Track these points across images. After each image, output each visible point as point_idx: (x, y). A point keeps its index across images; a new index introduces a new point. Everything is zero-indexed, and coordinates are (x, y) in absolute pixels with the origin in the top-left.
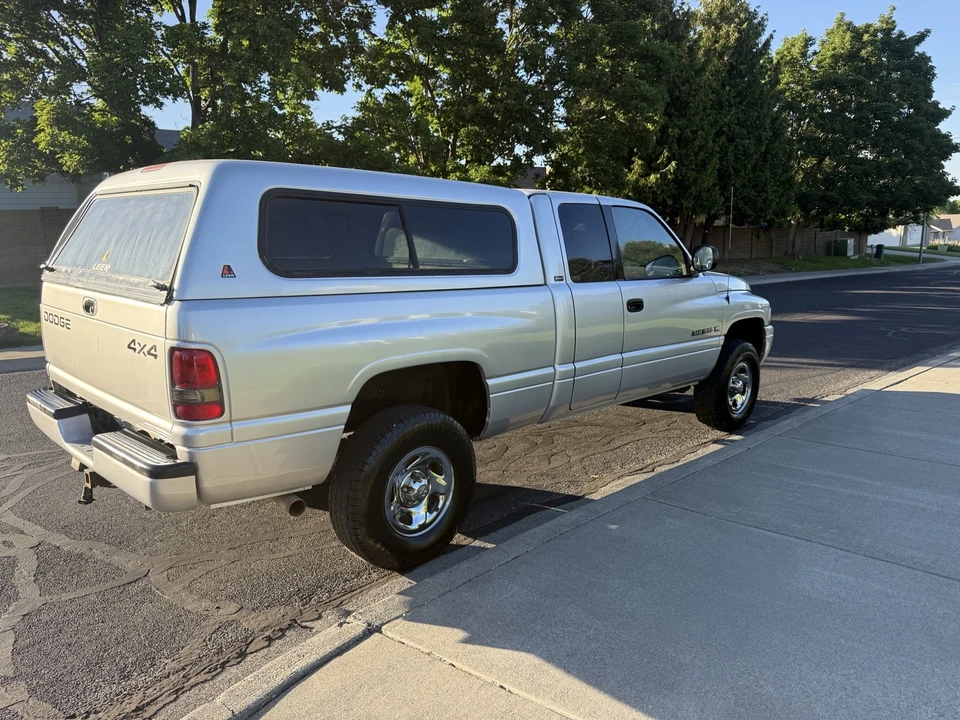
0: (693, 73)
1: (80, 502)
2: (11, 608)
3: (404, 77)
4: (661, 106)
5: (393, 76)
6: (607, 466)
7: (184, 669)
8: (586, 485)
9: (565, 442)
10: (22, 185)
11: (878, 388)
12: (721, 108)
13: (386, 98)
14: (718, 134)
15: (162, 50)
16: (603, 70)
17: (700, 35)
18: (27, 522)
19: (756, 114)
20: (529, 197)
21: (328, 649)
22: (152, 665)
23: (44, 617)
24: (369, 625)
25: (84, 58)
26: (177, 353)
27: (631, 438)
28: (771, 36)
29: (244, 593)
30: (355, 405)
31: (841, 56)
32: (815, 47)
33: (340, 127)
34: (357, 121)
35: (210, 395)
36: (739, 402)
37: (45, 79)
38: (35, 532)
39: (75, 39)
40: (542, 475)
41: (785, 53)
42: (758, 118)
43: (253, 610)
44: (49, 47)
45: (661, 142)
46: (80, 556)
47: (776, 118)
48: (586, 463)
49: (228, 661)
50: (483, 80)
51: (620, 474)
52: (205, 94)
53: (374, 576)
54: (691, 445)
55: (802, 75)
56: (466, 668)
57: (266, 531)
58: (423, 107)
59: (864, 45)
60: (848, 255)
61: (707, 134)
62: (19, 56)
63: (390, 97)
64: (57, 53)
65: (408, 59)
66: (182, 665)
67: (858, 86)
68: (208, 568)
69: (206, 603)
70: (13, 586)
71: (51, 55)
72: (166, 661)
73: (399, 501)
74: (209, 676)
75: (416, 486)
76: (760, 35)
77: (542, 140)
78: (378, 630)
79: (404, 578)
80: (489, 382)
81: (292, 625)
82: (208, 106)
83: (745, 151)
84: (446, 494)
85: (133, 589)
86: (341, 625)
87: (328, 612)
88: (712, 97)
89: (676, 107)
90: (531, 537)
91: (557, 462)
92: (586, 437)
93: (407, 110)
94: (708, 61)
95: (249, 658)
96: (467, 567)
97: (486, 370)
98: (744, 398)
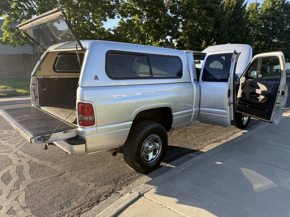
0: (222, 14)
1: (43, 149)
2: (23, 183)
3: (133, 15)
4: (213, 24)
5: (129, 14)
6: (205, 140)
7: (80, 206)
8: (199, 146)
9: (190, 131)
10: (17, 47)
11: (287, 116)
12: (230, 25)
13: (127, 21)
14: (229, 34)
15: (59, 5)
16: (195, 13)
17: (224, 2)
18: (25, 154)
19: (241, 27)
20: (186, 53)
21: (128, 202)
22: (70, 204)
23: (34, 186)
24: (140, 193)
25: (36, 8)
26: (80, 104)
27: (211, 130)
28: (247, 3)
29: (96, 180)
30: (133, 121)
31: (268, 9)
32: (260, 6)
33: (113, 30)
34: (118, 28)
35: (91, 118)
36: (245, 120)
37: (24, 14)
38: (28, 157)
39: (33, 2)
40: (185, 142)
41: (251, 8)
42: (242, 29)
43: (100, 186)
44: (26, 4)
45: (212, 36)
46: (43, 166)
47: (247, 29)
48: (198, 139)
49: (94, 204)
50: (157, 16)
51: (210, 143)
52: (72, 19)
53: (137, 175)
54: (230, 133)
55: (256, 15)
56: (174, 210)
57: (100, 159)
58: (138, 24)
59: (276, 6)
60: (268, 72)
61: (226, 34)
62: (16, 7)
63: (128, 21)
64: (27, 6)
65: (134, 9)
66: (80, 204)
67: (273, 19)
68: (84, 171)
69: (84, 183)
70: (23, 176)
71: (26, 6)
72: (74, 203)
73: (145, 151)
74: (88, 209)
75: (150, 147)
76: (243, 2)
77: (175, 35)
78: (143, 195)
79: (146, 176)
80: (174, 114)
81: (113, 191)
82: (73, 23)
83: (237, 39)
84: (159, 149)
85: (61, 177)
86: (130, 193)
87: (124, 187)
88: (228, 22)
89: (217, 25)
90: (187, 164)
91: (188, 138)
92: (196, 130)
93: (134, 25)
94: (227, 10)
95: (100, 203)
96: (168, 174)
97: (173, 110)
98: (246, 118)
